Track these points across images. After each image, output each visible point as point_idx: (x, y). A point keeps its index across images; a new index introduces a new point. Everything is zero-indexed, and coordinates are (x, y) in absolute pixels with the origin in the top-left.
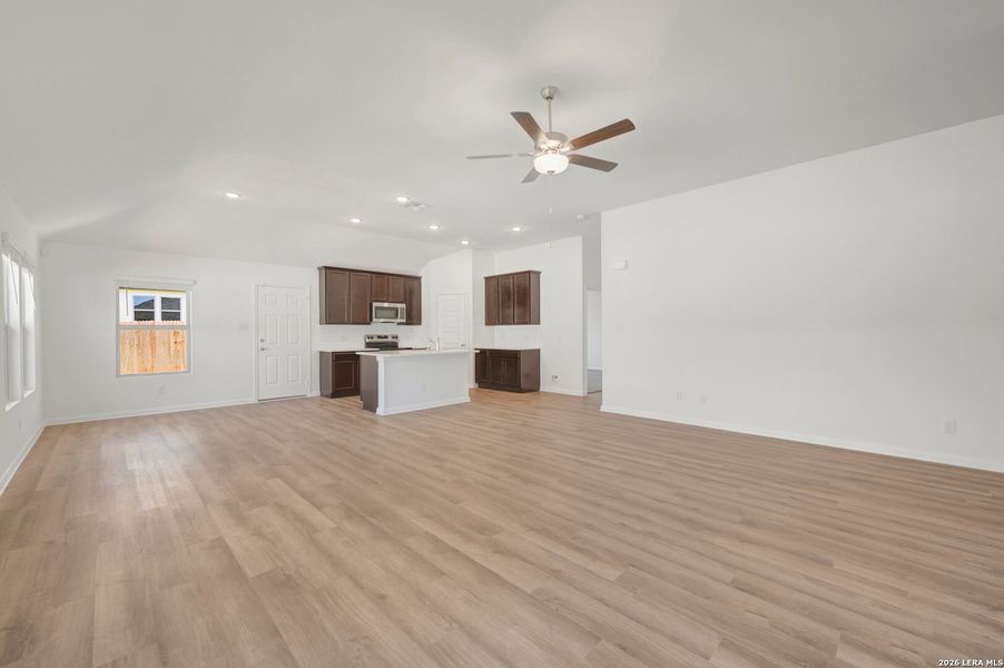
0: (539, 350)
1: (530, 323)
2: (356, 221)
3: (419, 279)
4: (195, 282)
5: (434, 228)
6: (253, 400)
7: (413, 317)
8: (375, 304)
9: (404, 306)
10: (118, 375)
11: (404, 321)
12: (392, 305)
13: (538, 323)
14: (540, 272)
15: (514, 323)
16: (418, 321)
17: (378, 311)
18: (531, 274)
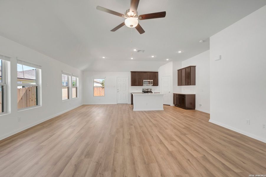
0: (195, 95)
1: (190, 85)
2: (132, 59)
3: (158, 72)
4: (105, 77)
5: (153, 57)
6: (116, 103)
7: (156, 83)
8: (144, 80)
9: (152, 80)
10: (93, 96)
12: (149, 80)
13: (194, 84)
14: (196, 66)
15: (185, 85)
16: (157, 85)
17: (145, 82)
18: (191, 67)
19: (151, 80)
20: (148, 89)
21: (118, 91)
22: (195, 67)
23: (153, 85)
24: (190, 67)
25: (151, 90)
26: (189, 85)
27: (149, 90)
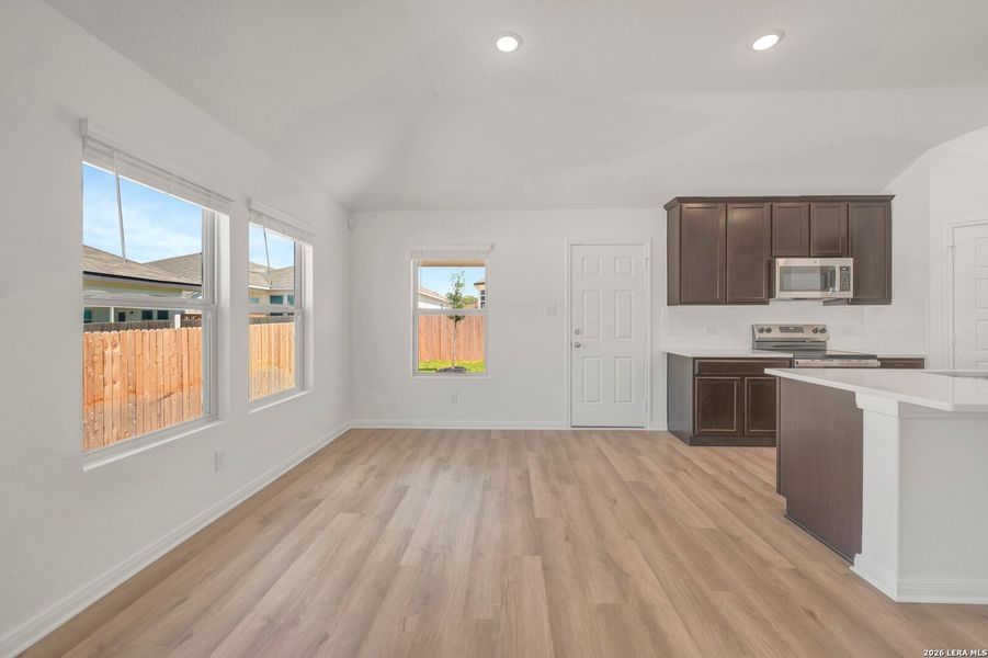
3: (886, 201)
4: (492, 247)
6: (563, 425)
8: (781, 262)
11: (849, 295)
12: (823, 263)
17: (786, 277)
19: (836, 263)
20: (799, 329)
21: (577, 339)
25: (825, 336)
27: (807, 335)
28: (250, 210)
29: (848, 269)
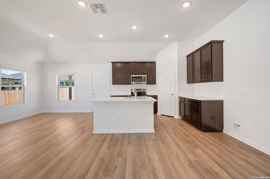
0: (222, 101)
1: (212, 81)
3: (155, 63)
4: (75, 72)
6: (91, 111)
7: (152, 81)
8: (132, 76)
9: (146, 76)
10: (58, 100)
11: (146, 82)
12: (139, 76)
13: (221, 79)
14: (223, 41)
15: (201, 82)
16: (154, 83)
17: (133, 79)
18: (213, 45)
19: (143, 76)
20: (140, 90)
21: (93, 92)
22: (221, 42)
23: (148, 84)
24: (211, 43)
25: (146, 91)
26: (209, 81)
27: (142, 91)
28: (1, 67)
29: (146, 77)
